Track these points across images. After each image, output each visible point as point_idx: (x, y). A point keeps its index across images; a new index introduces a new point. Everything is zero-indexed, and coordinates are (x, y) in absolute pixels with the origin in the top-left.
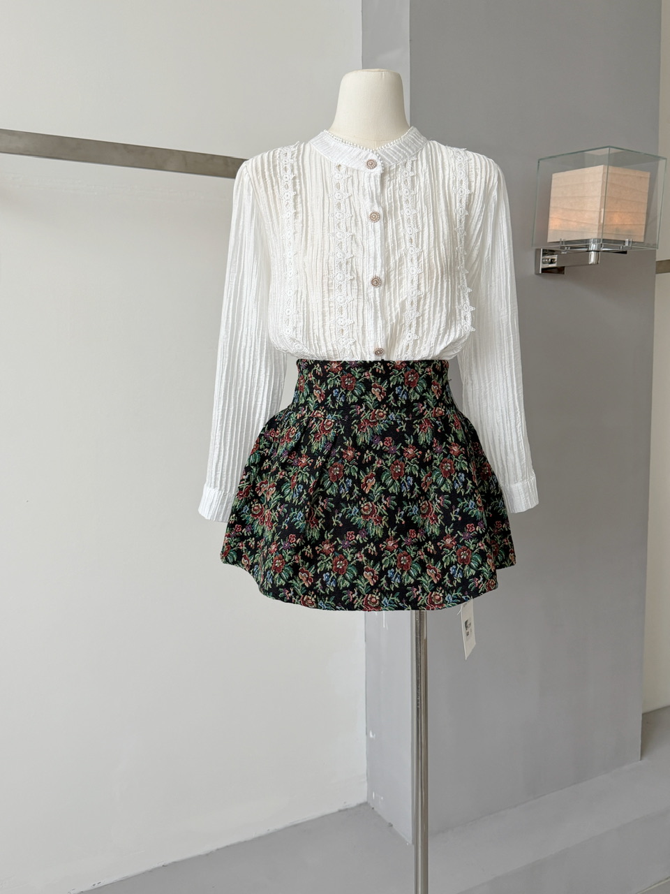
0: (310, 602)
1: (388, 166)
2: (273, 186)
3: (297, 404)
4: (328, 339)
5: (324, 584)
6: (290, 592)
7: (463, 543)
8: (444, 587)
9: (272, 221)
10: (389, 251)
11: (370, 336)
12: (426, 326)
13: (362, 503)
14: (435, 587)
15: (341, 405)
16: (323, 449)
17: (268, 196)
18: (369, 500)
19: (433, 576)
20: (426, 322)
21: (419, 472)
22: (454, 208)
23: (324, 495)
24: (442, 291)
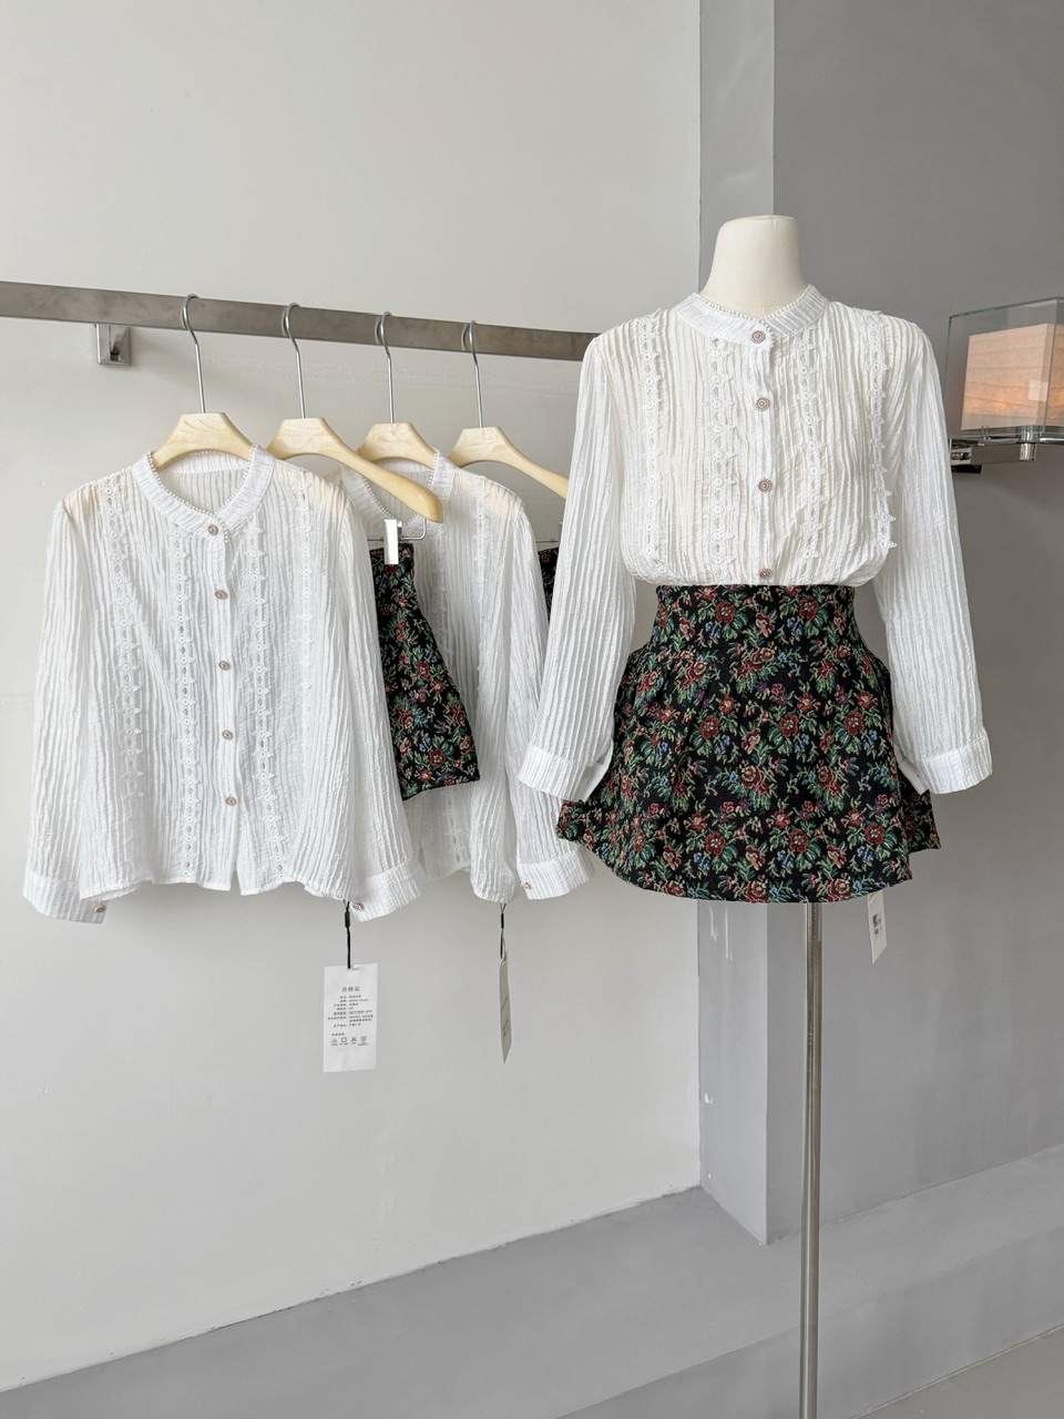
0: (677, 889)
1: (779, 339)
2: (630, 369)
3: (658, 643)
4: (699, 558)
5: (695, 866)
6: (651, 876)
7: (873, 819)
8: (851, 873)
9: (628, 413)
10: (781, 447)
11: (754, 554)
12: (831, 541)
13: (743, 766)
14: (838, 873)
15: (716, 642)
16: (694, 699)
17: (624, 382)
18: (751, 763)
19: (836, 860)
20: (831, 535)
21: (817, 728)
22: (866, 389)
23: (695, 757)
24: (852, 496)
